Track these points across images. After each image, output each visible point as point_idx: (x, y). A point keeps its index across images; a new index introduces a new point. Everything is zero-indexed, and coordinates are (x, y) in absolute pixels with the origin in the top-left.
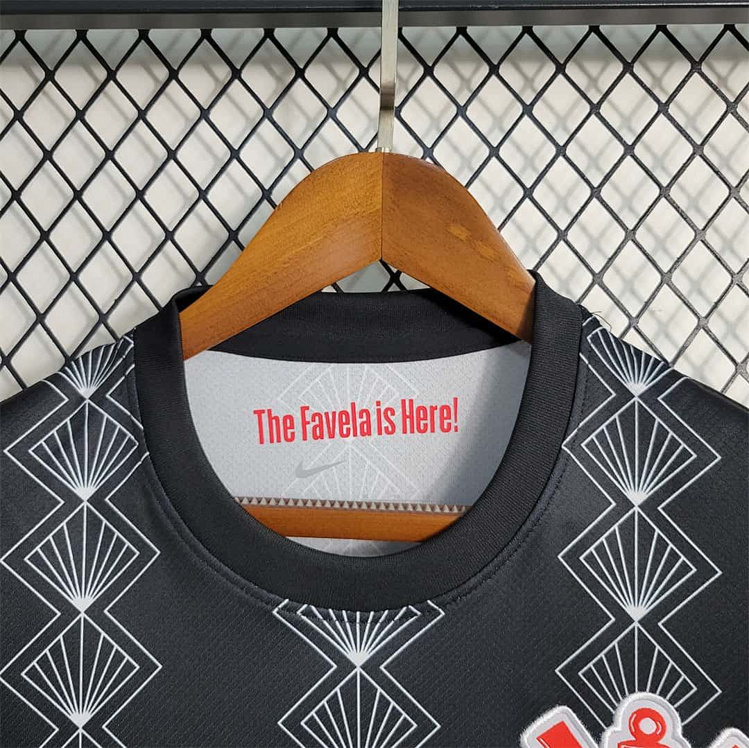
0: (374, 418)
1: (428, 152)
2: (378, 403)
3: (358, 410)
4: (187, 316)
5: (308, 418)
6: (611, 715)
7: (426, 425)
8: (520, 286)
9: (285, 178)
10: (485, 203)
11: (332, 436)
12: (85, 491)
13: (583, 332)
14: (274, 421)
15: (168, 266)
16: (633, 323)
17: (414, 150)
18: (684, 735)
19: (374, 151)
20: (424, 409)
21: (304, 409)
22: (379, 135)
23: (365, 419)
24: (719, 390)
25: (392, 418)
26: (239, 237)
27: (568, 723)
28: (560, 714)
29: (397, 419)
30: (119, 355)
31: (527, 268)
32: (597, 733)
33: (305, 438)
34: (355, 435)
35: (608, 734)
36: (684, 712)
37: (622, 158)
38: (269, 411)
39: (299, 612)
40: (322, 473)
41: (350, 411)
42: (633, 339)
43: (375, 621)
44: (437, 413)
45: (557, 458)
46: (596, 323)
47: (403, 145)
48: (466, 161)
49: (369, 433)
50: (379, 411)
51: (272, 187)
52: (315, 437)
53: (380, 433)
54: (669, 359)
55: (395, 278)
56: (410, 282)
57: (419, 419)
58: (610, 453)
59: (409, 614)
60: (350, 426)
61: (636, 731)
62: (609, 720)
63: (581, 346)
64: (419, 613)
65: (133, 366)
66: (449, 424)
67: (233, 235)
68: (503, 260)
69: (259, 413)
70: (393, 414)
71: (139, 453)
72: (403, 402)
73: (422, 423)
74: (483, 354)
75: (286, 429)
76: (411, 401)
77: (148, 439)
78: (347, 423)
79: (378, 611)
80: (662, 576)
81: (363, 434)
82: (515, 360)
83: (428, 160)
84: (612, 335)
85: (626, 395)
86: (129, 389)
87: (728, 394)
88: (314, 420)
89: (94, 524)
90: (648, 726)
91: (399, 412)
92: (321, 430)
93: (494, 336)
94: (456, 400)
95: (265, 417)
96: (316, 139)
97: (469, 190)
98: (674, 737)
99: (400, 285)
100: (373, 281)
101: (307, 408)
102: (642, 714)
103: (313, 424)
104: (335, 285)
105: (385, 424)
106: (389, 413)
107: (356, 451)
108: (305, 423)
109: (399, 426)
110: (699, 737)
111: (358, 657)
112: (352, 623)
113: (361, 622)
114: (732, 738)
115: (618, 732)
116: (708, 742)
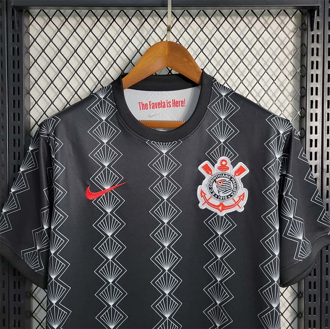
0: (166, 104)
1: (178, 40)
2: (167, 100)
3: (162, 102)
4: (124, 80)
5: (151, 104)
6: (217, 161)
7: (178, 105)
8: (199, 72)
9: (143, 47)
10: (192, 53)
11: (156, 108)
12: (104, 118)
13: (213, 82)
14: (143, 105)
15: (114, 70)
16: (226, 82)
17: (174, 40)
18: (231, 164)
19: (165, 41)
20: (177, 101)
21: (150, 102)
22: (167, 35)
23: (164, 104)
24: (245, 97)
25: (170, 104)
26: (132, 62)
27: (208, 164)
28: (207, 162)
29: (171, 104)
30: (109, 89)
31: (201, 68)
32: (214, 165)
33: (150, 108)
34: (162, 108)
35: (216, 164)
36: (231, 160)
37: (224, 42)
38: (142, 103)
39: (151, 143)
40: (154, 116)
41: (160, 102)
42: (226, 85)
43: (168, 145)
44: (180, 102)
45: (206, 109)
46: (216, 80)
47: (172, 39)
48: (187, 42)
49: (165, 107)
50: (167, 102)
51: (140, 49)
52: (153, 108)
53: (167, 107)
54: (234, 90)
55: (170, 71)
56: (173, 72)
57: (176, 104)
58: (218, 108)
59: (175, 143)
60: (161, 106)
61: (221, 164)
62: (216, 162)
63: (212, 85)
64: (177, 142)
65: (112, 91)
66: (183, 105)
67: (131, 61)
68: (195, 66)
69: (139, 103)
70: (170, 103)
71: (115, 110)
72: (173, 100)
73: (177, 105)
74: (191, 89)
75: (146, 106)
76: (174, 100)
77: (117, 107)
78: (160, 105)
79: (168, 142)
80: (228, 133)
81: (164, 107)
82: (197, 90)
83: (178, 42)
84: (220, 84)
85: (221, 96)
86: (111, 96)
87: (247, 98)
88: (152, 104)
89: (106, 125)
90: (224, 163)
91: (172, 102)
92: (154, 107)
93: (193, 84)
94: (185, 99)
95: (141, 104)
96: (150, 37)
97: (188, 50)
98: (229, 165)
99: (171, 73)
100: (165, 72)
101: (151, 102)
102: (223, 161)
103: (152, 105)
104: (155, 73)
105: (168, 105)
106: (169, 102)
107: (162, 111)
108: (150, 105)
109: (172, 106)
110: (234, 164)
111: (164, 151)
112: (163, 145)
113: (165, 145)
114: (240, 164)
115: (218, 165)
116: (236, 165)
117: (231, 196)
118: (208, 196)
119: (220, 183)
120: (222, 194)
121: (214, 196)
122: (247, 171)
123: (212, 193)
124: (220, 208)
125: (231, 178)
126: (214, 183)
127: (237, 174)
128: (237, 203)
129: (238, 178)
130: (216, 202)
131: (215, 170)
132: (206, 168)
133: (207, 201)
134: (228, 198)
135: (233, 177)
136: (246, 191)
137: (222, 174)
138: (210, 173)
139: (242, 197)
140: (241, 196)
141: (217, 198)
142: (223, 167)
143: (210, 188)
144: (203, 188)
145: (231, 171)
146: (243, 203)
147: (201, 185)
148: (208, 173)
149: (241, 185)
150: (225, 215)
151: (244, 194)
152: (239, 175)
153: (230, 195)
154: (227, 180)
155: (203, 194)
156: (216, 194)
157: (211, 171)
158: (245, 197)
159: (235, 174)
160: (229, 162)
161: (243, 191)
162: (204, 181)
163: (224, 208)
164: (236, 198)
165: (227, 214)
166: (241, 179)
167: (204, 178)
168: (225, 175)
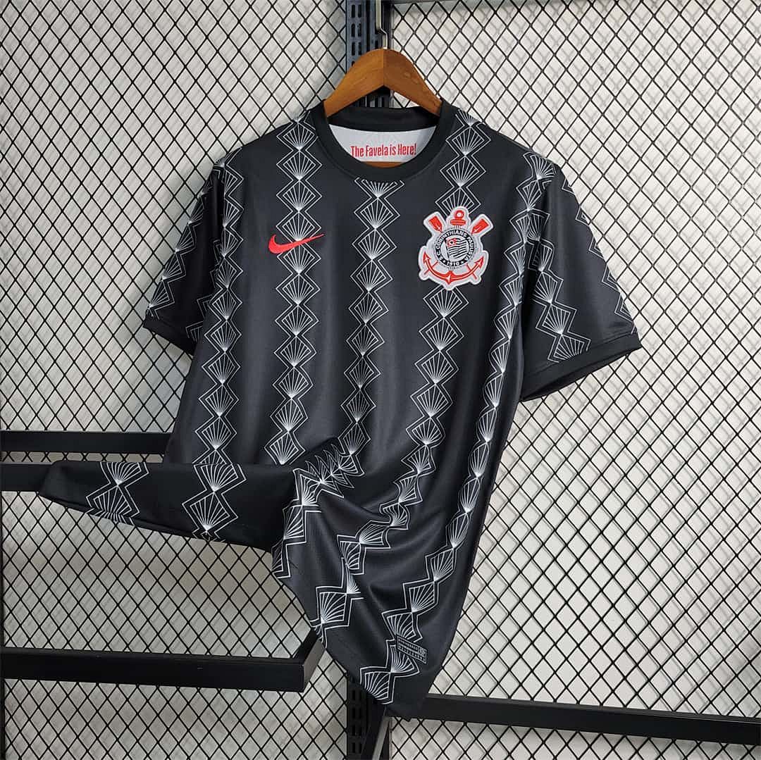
0: (389, 150)
2: (391, 145)
3: (384, 147)
11: (375, 155)
12: (299, 148)
14: (357, 150)
20: (405, 147)
23: (386, 150)
27: (437, 216)
28: (436, 214)
29: (396, 150)
32: (445, 218)
33: (366, 155)
34: (383, 155)
35: (449, 217)
36: (470, 210)
39: (362, 181)
41: (382, 147)
43: (384, 186)
44: (409, 149)
45: (444, 143)
49: (387, 154)
52: (370, 155)
53: (390, 154)
58: (460, 142)
59: (394, 184)
60: (381, 152)
61: (456, 217)
62: (449, 214)
64: (397, 184)
66: (413, 152)
69: (353, 147)
71: (315, 137)
72: (399, 145)
73: (404, 152)
75: (361, 152)
80: (470, 174)
81: (385, 155)
88: (370, 150)
90: (459, 215)
91: (397, 148)
92: (372, 153)
94: (416, 144)
95: (354, 148)
98: (466, 217)
101: (368, 146)
102: (458, 212)
105: (392, 152)
106: (394, 148)
108: (367, 151)
109: (397, 152)
110: (473, 217)
111: (378, 195)
112: (377, 185)
113: (380, 186)
114: (482, 217)
115: (451, 217)
116: (476, 218)
117: (465, 261)
118: (433, 260)
119: (452, 242)
120: (452, 259)
121: (442, 261)
122: (490, 226)
123: (439, 257)
124: (448, 278)
125: (468, 236)
126: (444, 243)
127: (476, 231)
128: (471, 272)
129: (477, 237)
130: (443, 270)
131: (446, 225)
132: (435, 222)
133: (431, 268)
134: (460, 264)
135: (470, 234)
136: (486, 255)
137: (456, 230)
138: (439, 228)
139: (479, 263)
140: (478, 261)
141: (446, 263)
142: (458, 221)
143: (437, 250)
144: (427, 249)
145: (469, 226)
146: (480, 271)
147: (425, 245)
148: (437, 229)
149: (479, 245)
150: (454, 289)
151: (482, 258)
152: (478, 232)
153: (463, 260)
154: (462, 238)
155: (427, 259)
156: (444, 259)
157: (441, 225)
158: (483, 264)
159: (473, 231)
160: (467, 213)
161: (482, 254)
162: (429, 241)
163: (454, 278)
164: (472, 265)
165: (457, 287)
166: (481, 239)
167: (430, 235)
168: (459, 231)
